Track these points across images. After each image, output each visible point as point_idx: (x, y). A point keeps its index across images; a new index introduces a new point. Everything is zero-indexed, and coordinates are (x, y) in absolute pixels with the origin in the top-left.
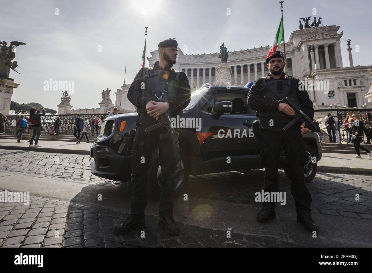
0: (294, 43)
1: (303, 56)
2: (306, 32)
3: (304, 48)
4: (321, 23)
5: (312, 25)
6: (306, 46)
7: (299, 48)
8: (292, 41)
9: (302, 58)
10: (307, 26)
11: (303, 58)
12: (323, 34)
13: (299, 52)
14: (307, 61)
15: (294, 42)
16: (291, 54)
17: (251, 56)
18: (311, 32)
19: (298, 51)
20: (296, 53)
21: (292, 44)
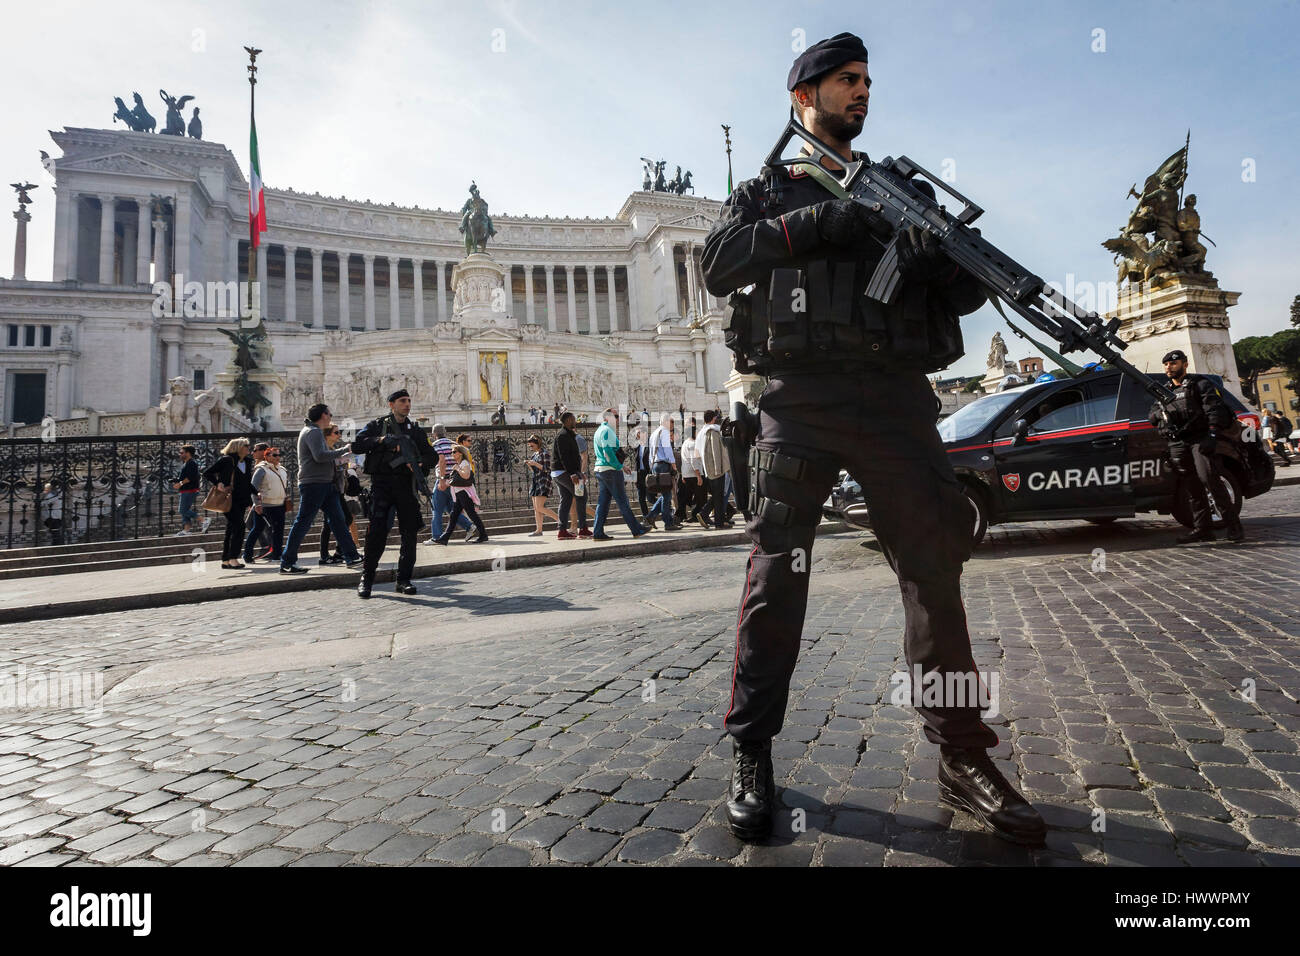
0: (635, 226)
1: (660, 267)
2: (664, 204)
3: (663, 247)
4: (690, 187)
5: (672, 186)
6: (667, 240)
7: (649, 243)
8: (627, 217)
9: (655, 272)
10: (660, 186)
11: (660, 273)
12: (702, 217)
13: (647, 255)
14: (672, 282)
15: (635, 222)
16: (624, 256)
17: (513, 238)
18: (675, 205)
19: (645, 251)
20: (641, 256)
21: (629, 226)
